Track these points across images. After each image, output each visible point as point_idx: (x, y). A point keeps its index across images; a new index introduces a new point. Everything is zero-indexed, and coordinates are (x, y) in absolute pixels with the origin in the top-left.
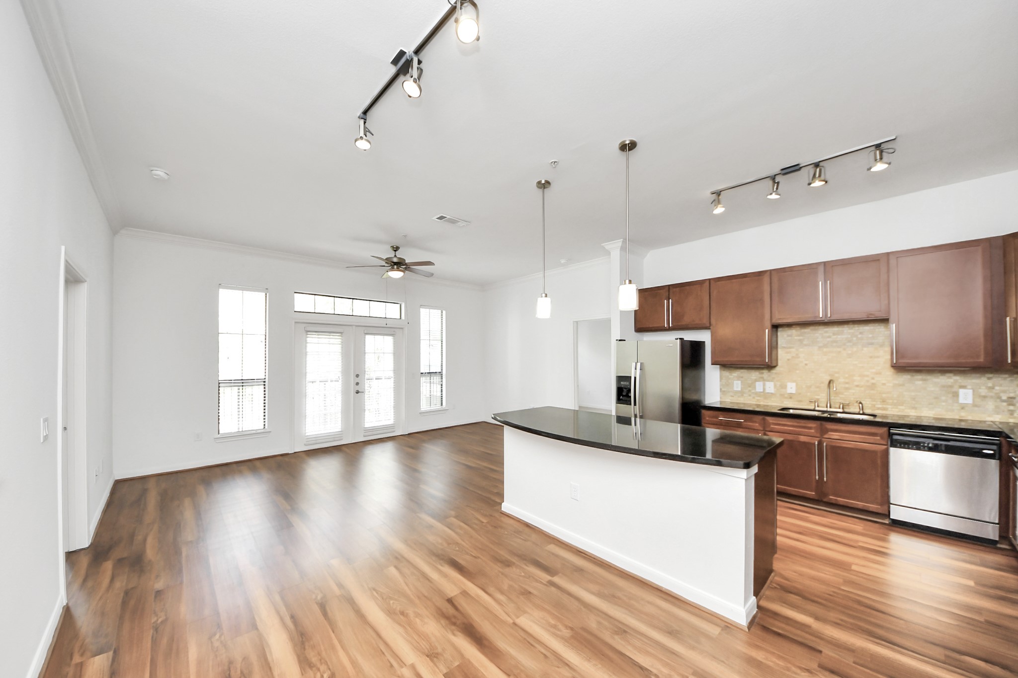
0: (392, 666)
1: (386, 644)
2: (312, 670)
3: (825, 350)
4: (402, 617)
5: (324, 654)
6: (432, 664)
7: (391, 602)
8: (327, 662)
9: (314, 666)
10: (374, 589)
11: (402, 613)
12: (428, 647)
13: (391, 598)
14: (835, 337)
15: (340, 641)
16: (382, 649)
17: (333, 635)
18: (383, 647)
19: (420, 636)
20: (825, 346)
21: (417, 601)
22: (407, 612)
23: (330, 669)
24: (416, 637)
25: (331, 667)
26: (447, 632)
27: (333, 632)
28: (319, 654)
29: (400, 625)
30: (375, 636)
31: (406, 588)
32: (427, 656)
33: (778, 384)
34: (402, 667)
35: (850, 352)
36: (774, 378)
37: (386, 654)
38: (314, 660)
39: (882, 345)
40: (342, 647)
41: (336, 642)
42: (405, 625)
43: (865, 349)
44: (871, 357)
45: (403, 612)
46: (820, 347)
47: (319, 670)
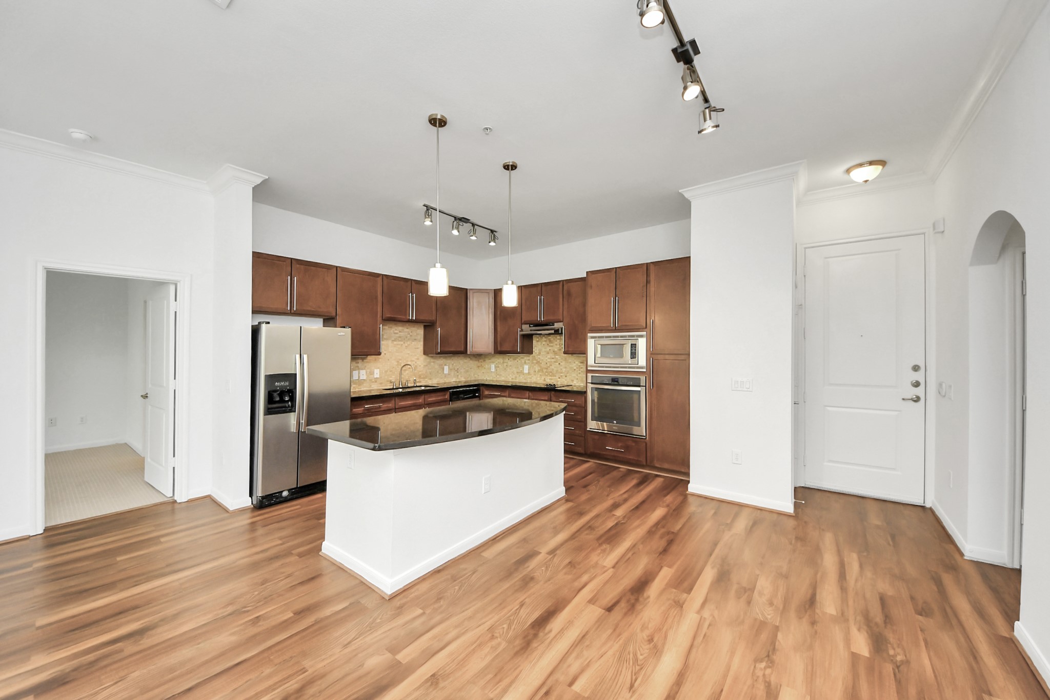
0: (710, 625)
1: (694, 638)
2: (770, 681)
3: (395, 343)
4: (655, 640)
5: (749, 682)
6: (686, 603)
7: (641, 657)
8: (752, 673)
9: (766, 682)
10: (632, 686)
11: (651, 640)
12: (673, 610)
13: (636, 660)
14: (400, 333)
15: (725, 676)
16: (702, 637)
17: (725, 689)
18: (700, 639)
19: (667, 618)
20: (395, 340)
21: (625, 636)
22: (645, 637)
23: (755, 667)
24: (670, 620)
25: (753, 667)
26: (649, 602)
27: (722, 691)
28: (753, 686)
29: (666, 637)
30: (694, 651)
31: (610, 653)
32: (682, 607)
33: (369, 371)
34: (705, 618)
35: (406, 345)
36: (366, 366)
37: (704, 633)
38: (761, 686)
39: (420, 341)
40: (728, 671)
41: (729, 680)
42: (664, 633)
43: (413, 343)
44: (415, 348)
45: (649, 640)
46: (393, 341)
47: (764, 675)
